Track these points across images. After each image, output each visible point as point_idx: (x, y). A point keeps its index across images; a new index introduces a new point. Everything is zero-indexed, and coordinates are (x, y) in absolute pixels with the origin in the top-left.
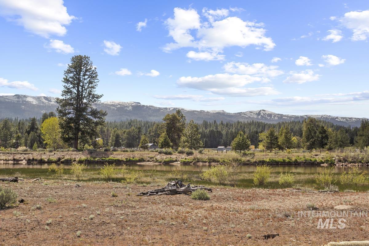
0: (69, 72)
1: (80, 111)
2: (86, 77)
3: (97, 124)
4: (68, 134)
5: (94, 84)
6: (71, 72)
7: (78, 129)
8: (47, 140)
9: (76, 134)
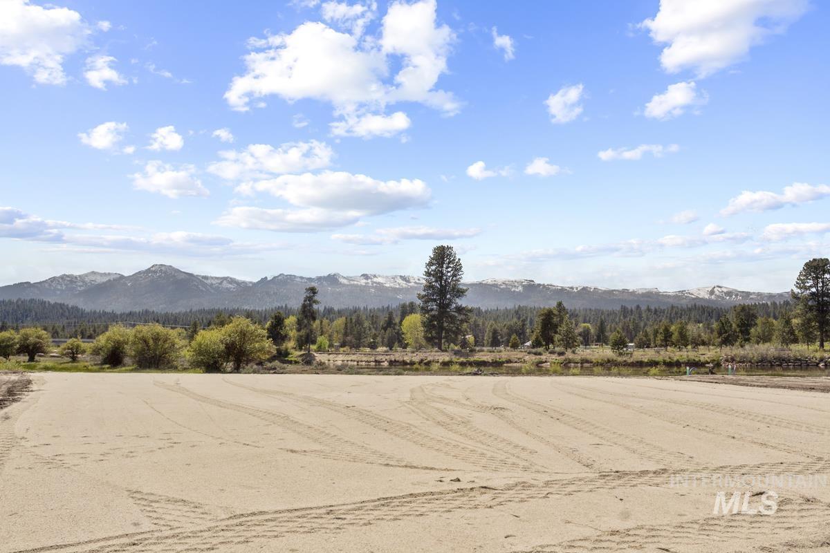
0: (430, 264)
1: (443, 308)
2: (450, 269)
3: (462, 321)
4: (431, 333)
5: (459, 277)
6: (433, 264)
7: (441, 328)
8: (409, 338)
9: (439, 334)
